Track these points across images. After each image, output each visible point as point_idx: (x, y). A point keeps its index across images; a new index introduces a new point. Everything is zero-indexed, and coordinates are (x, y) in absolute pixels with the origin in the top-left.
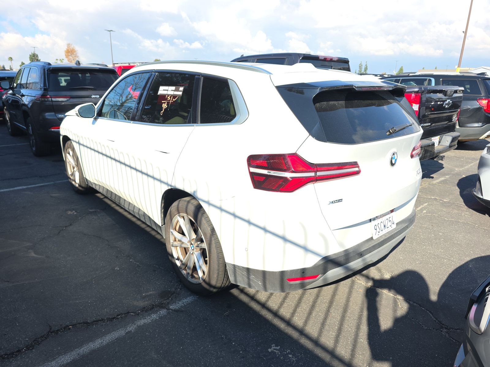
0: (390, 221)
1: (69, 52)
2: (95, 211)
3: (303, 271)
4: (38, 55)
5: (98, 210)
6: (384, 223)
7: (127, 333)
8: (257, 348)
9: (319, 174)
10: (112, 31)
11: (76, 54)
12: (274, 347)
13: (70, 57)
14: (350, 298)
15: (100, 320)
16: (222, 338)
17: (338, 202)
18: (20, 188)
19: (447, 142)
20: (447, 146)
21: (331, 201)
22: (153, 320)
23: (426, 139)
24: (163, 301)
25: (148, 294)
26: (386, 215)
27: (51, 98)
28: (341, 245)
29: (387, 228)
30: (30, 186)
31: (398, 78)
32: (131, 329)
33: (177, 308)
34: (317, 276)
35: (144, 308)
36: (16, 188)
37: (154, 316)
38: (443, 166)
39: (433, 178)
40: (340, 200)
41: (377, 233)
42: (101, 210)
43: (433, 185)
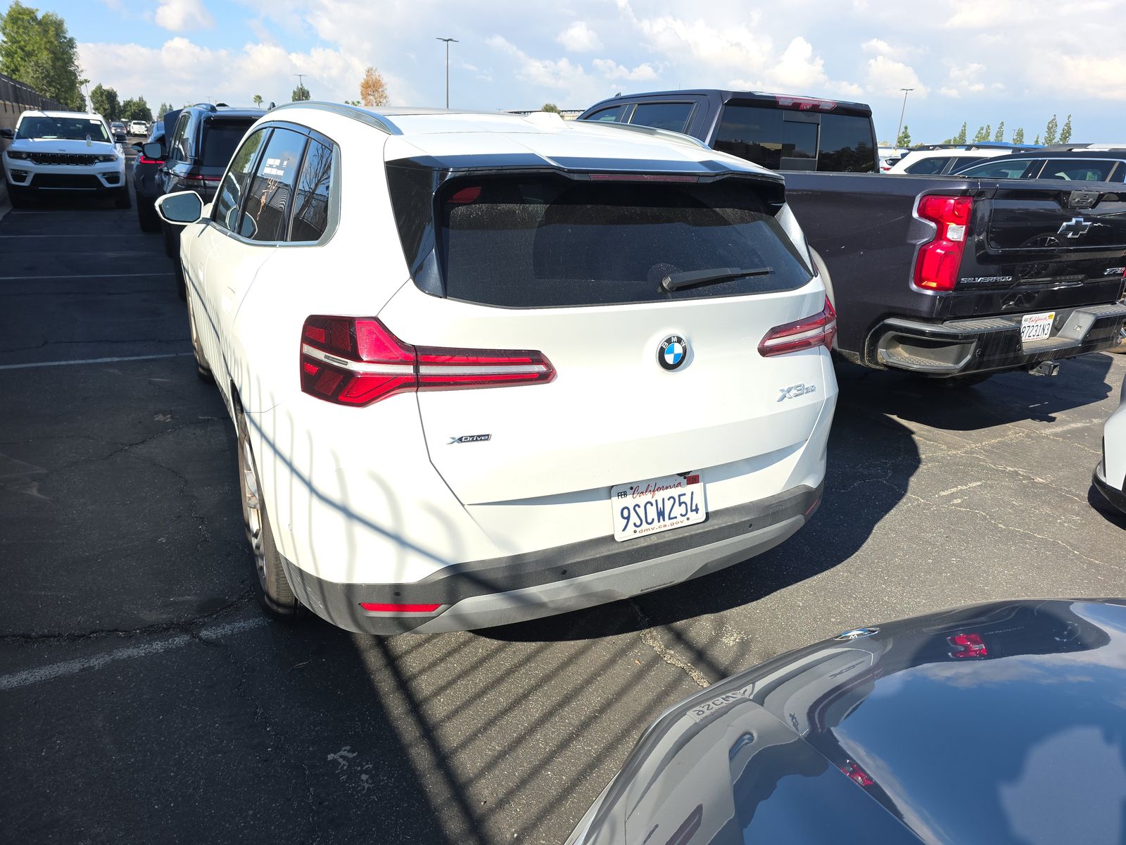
0: (684, 503)
1: (370, 87)
2: (208, 420)
3: (397, 590)
4: (310, 93)
5: (216, 419)
6: (660, 505)
7: (84, 669)
8: (308, 747)
9: (425, 370)
10: (451, 40)
11: (382, 91)
12: (345, 754)
13: (372, 97)
14: (599, 676)
15: (55, 636)
16: (256, 713)
17: (477, 440)
18: (108, 360)
19: (1078, 329)
20: (1077, 340)
21: (457, 437)
22: (150, 652)
23: (1002, 318)
24: (197, 618)
25: (181, 599)
26: (667, 488)
27: (204, 180)
28: (499, 541)
29: (670, 519)
30: (126, 359)
31: (1040, 159)
32: (96, 663)
33: (214, 637)
34: (435, 607)
35: (152, 626)
36: (99, 360)
37: (158, 646)
38: (1108, 394)
39: (1053, 419)
40: (486, 437)
41: (631, 527)
42: (222, 419)
43: (1040, 437)
